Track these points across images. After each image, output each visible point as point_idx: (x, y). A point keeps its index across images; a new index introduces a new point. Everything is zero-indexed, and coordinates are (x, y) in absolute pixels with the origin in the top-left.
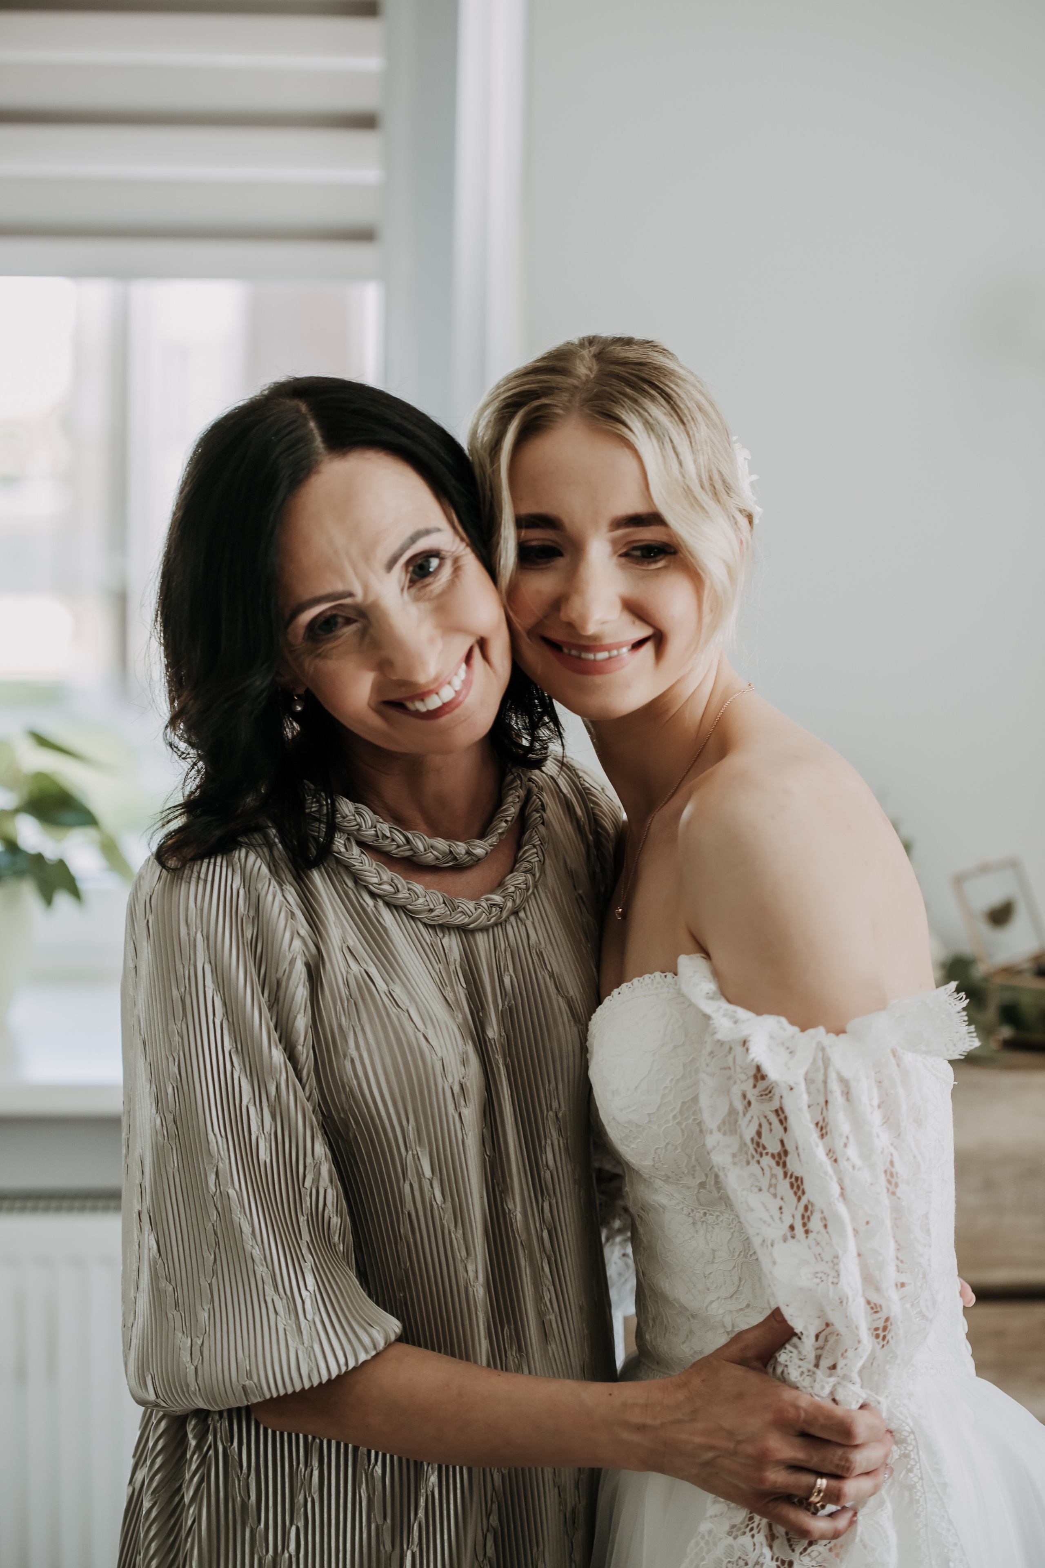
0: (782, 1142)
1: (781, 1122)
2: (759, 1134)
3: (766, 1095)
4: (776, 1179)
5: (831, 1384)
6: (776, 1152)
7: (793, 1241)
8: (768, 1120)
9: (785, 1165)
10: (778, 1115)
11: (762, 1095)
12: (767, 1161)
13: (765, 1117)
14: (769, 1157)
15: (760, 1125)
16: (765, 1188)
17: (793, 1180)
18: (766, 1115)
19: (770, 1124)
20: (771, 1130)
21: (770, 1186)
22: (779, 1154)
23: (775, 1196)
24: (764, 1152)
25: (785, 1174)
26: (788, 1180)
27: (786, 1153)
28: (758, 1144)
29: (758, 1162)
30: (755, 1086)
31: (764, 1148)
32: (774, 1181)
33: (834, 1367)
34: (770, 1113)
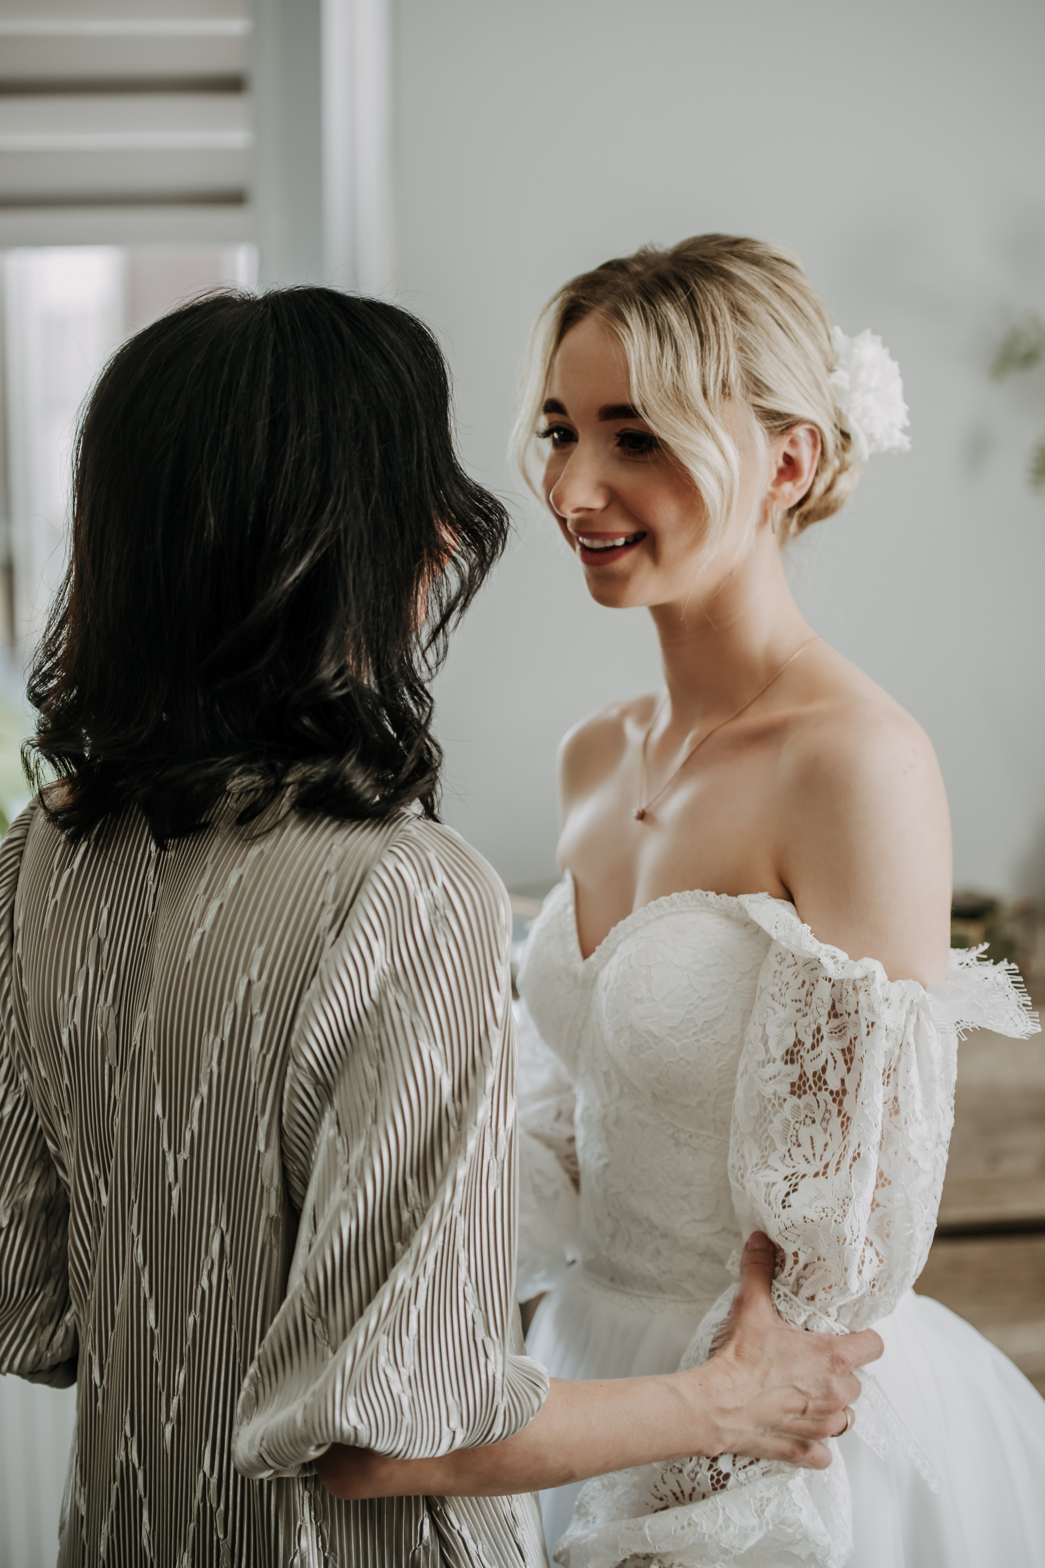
0: (843, 1081)
1: (846, 1062)
2: (824, 1069)
3: (836, 1033)
4: (830, 1114)
5: (808, 1313)
6: (835, 1089)
7: (824, 1178)
8: (834, 1058)
9: (841, 1103)
10: (844, 1055)
11: (831, 1033)
12: (824, 1096)
13: (832, 1054)
14: (828, 1093)
15: (827, 1062)
16: (818, 1121)
17: (845, 1119)
18: (832, 1052)
19: (835, 1062)
20: (835, 1068)
21: (823, 1119)
22: (838, 1093)
23: (825, 1130)
24: (824, 1087)
25: (839, 1112)
26: (841, 1118)
27: (844, 1092)
28: (820, 1078)
29: (815, 1094)
30: (827, 1023)
31: (825, 1083)
32: (827, 1116)
33: (812, 1298)
34: (837, 1051)
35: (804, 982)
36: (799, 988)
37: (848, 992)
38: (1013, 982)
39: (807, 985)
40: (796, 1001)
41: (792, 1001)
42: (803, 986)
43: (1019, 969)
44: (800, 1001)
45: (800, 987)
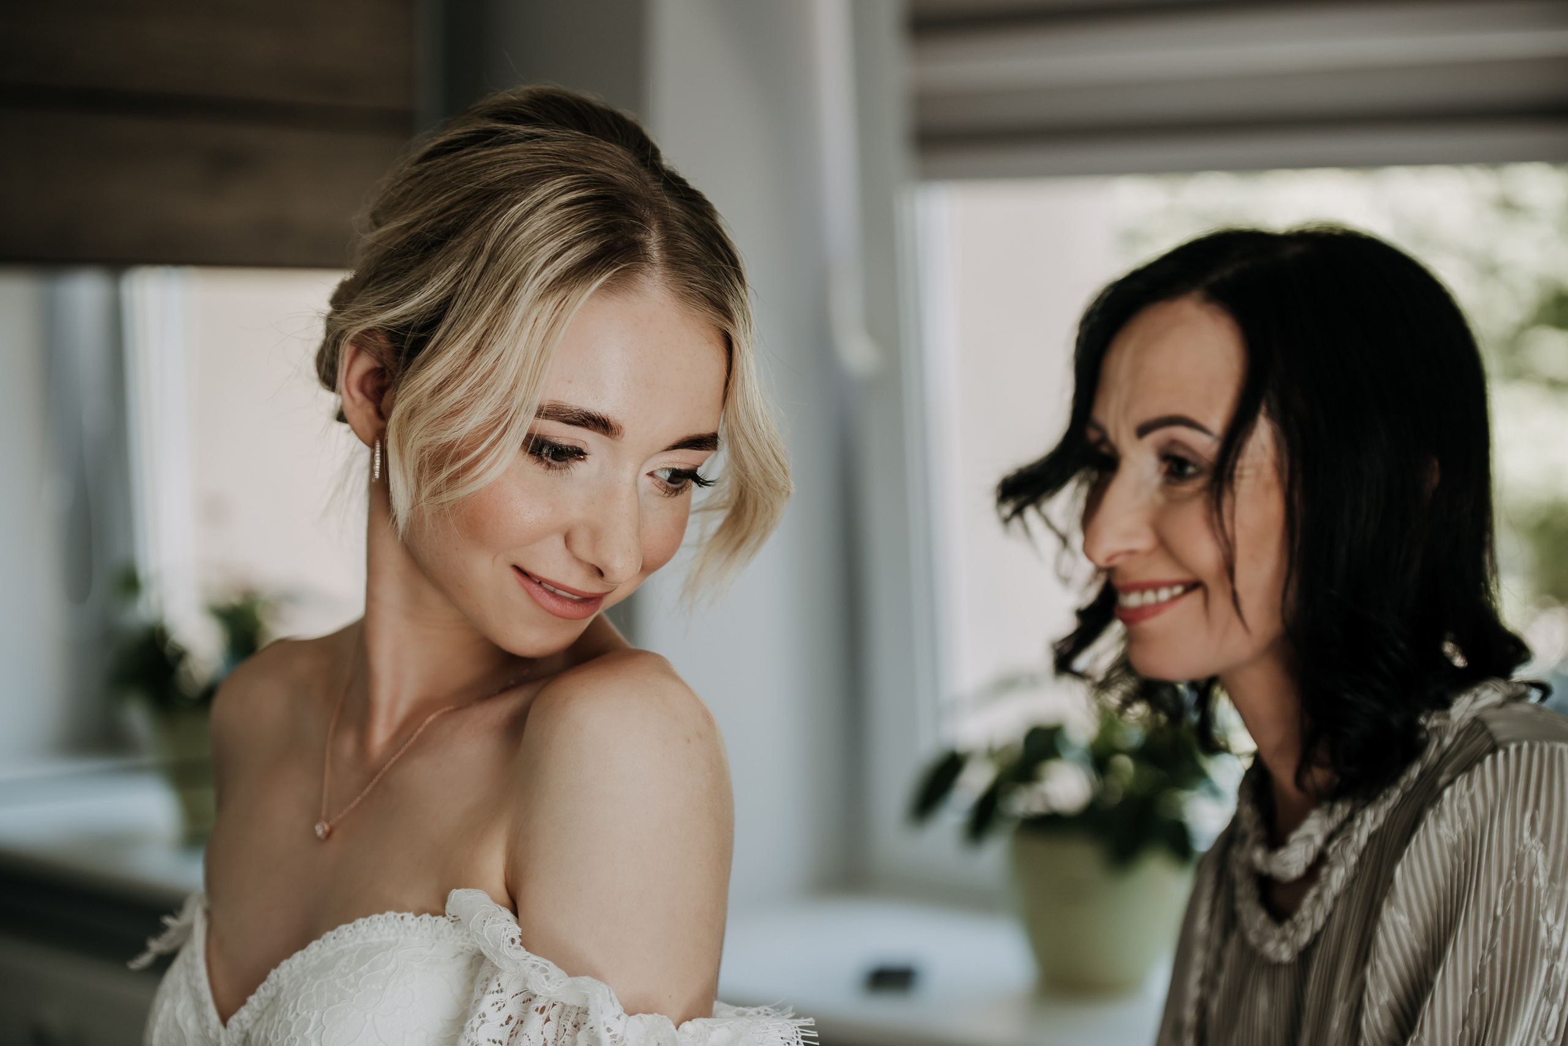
35: (510, 1018)
36: (502, 1025)
37: (565, 1030)
38: (803, 1038)
39: (512, 1023)
40: (494, 1042)
41: (489, 1040)
42: (507, 1023)
43: (815, 1023)
44: (501, 1043)
45: (504, 1024)
